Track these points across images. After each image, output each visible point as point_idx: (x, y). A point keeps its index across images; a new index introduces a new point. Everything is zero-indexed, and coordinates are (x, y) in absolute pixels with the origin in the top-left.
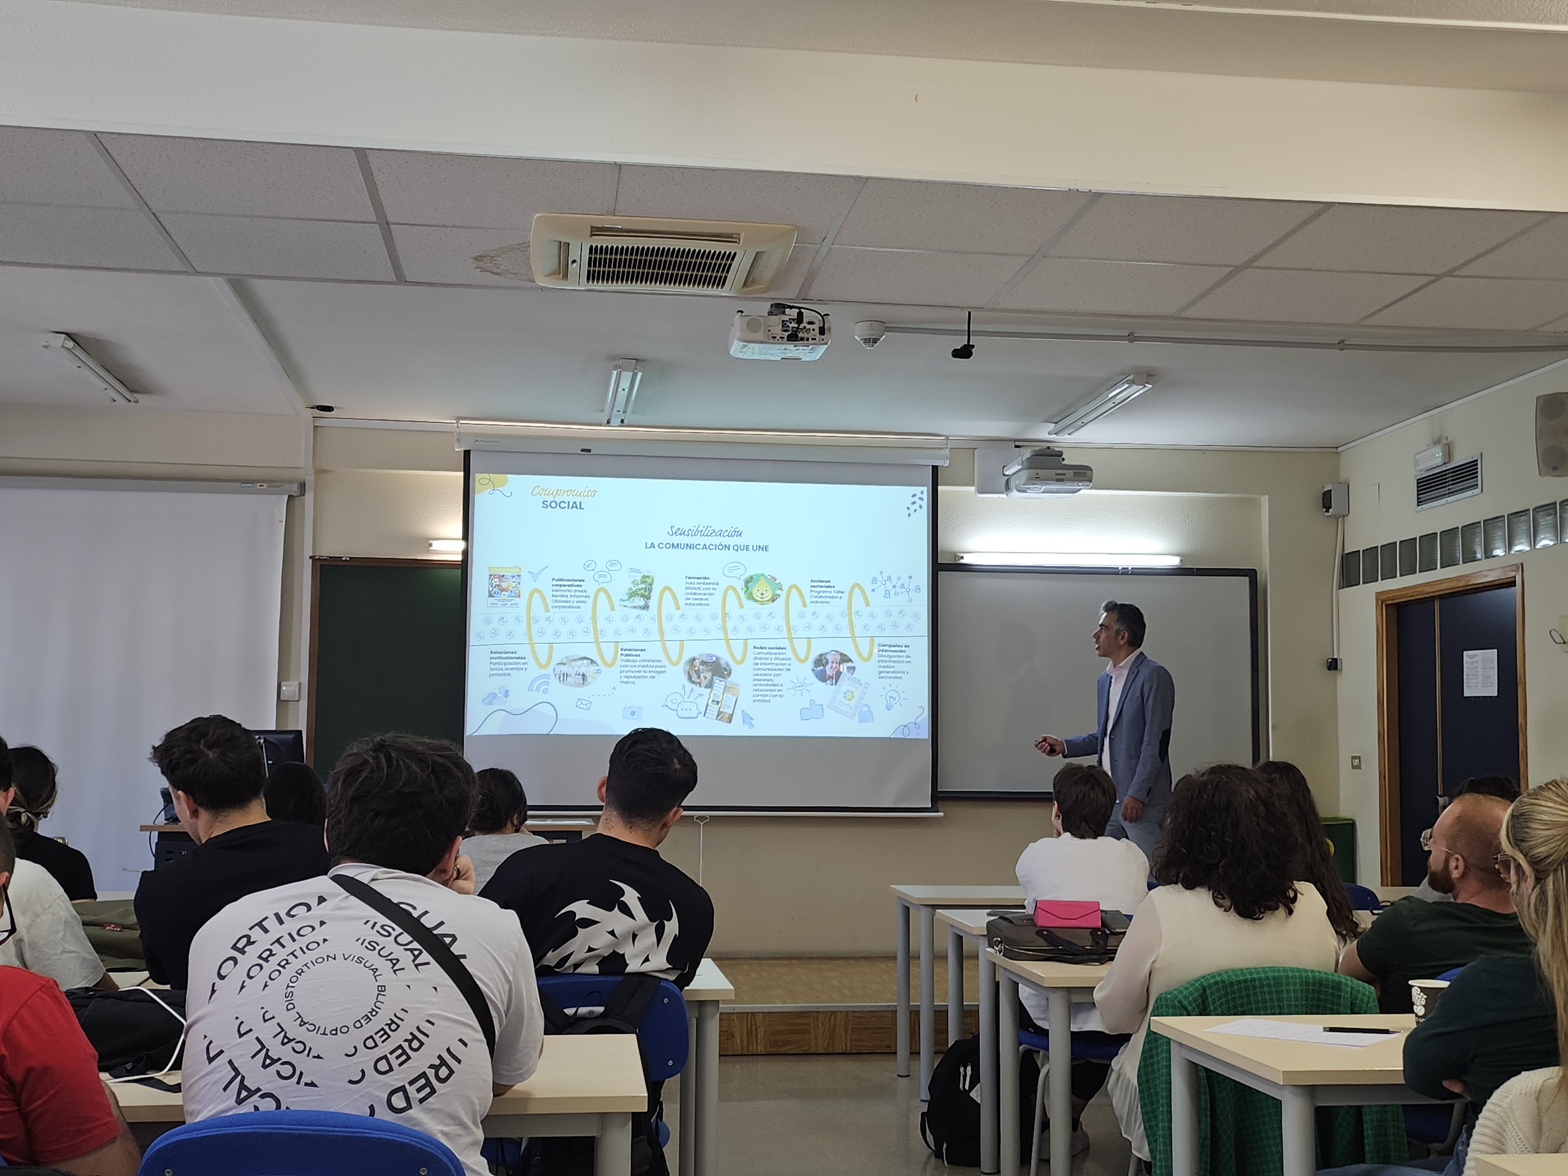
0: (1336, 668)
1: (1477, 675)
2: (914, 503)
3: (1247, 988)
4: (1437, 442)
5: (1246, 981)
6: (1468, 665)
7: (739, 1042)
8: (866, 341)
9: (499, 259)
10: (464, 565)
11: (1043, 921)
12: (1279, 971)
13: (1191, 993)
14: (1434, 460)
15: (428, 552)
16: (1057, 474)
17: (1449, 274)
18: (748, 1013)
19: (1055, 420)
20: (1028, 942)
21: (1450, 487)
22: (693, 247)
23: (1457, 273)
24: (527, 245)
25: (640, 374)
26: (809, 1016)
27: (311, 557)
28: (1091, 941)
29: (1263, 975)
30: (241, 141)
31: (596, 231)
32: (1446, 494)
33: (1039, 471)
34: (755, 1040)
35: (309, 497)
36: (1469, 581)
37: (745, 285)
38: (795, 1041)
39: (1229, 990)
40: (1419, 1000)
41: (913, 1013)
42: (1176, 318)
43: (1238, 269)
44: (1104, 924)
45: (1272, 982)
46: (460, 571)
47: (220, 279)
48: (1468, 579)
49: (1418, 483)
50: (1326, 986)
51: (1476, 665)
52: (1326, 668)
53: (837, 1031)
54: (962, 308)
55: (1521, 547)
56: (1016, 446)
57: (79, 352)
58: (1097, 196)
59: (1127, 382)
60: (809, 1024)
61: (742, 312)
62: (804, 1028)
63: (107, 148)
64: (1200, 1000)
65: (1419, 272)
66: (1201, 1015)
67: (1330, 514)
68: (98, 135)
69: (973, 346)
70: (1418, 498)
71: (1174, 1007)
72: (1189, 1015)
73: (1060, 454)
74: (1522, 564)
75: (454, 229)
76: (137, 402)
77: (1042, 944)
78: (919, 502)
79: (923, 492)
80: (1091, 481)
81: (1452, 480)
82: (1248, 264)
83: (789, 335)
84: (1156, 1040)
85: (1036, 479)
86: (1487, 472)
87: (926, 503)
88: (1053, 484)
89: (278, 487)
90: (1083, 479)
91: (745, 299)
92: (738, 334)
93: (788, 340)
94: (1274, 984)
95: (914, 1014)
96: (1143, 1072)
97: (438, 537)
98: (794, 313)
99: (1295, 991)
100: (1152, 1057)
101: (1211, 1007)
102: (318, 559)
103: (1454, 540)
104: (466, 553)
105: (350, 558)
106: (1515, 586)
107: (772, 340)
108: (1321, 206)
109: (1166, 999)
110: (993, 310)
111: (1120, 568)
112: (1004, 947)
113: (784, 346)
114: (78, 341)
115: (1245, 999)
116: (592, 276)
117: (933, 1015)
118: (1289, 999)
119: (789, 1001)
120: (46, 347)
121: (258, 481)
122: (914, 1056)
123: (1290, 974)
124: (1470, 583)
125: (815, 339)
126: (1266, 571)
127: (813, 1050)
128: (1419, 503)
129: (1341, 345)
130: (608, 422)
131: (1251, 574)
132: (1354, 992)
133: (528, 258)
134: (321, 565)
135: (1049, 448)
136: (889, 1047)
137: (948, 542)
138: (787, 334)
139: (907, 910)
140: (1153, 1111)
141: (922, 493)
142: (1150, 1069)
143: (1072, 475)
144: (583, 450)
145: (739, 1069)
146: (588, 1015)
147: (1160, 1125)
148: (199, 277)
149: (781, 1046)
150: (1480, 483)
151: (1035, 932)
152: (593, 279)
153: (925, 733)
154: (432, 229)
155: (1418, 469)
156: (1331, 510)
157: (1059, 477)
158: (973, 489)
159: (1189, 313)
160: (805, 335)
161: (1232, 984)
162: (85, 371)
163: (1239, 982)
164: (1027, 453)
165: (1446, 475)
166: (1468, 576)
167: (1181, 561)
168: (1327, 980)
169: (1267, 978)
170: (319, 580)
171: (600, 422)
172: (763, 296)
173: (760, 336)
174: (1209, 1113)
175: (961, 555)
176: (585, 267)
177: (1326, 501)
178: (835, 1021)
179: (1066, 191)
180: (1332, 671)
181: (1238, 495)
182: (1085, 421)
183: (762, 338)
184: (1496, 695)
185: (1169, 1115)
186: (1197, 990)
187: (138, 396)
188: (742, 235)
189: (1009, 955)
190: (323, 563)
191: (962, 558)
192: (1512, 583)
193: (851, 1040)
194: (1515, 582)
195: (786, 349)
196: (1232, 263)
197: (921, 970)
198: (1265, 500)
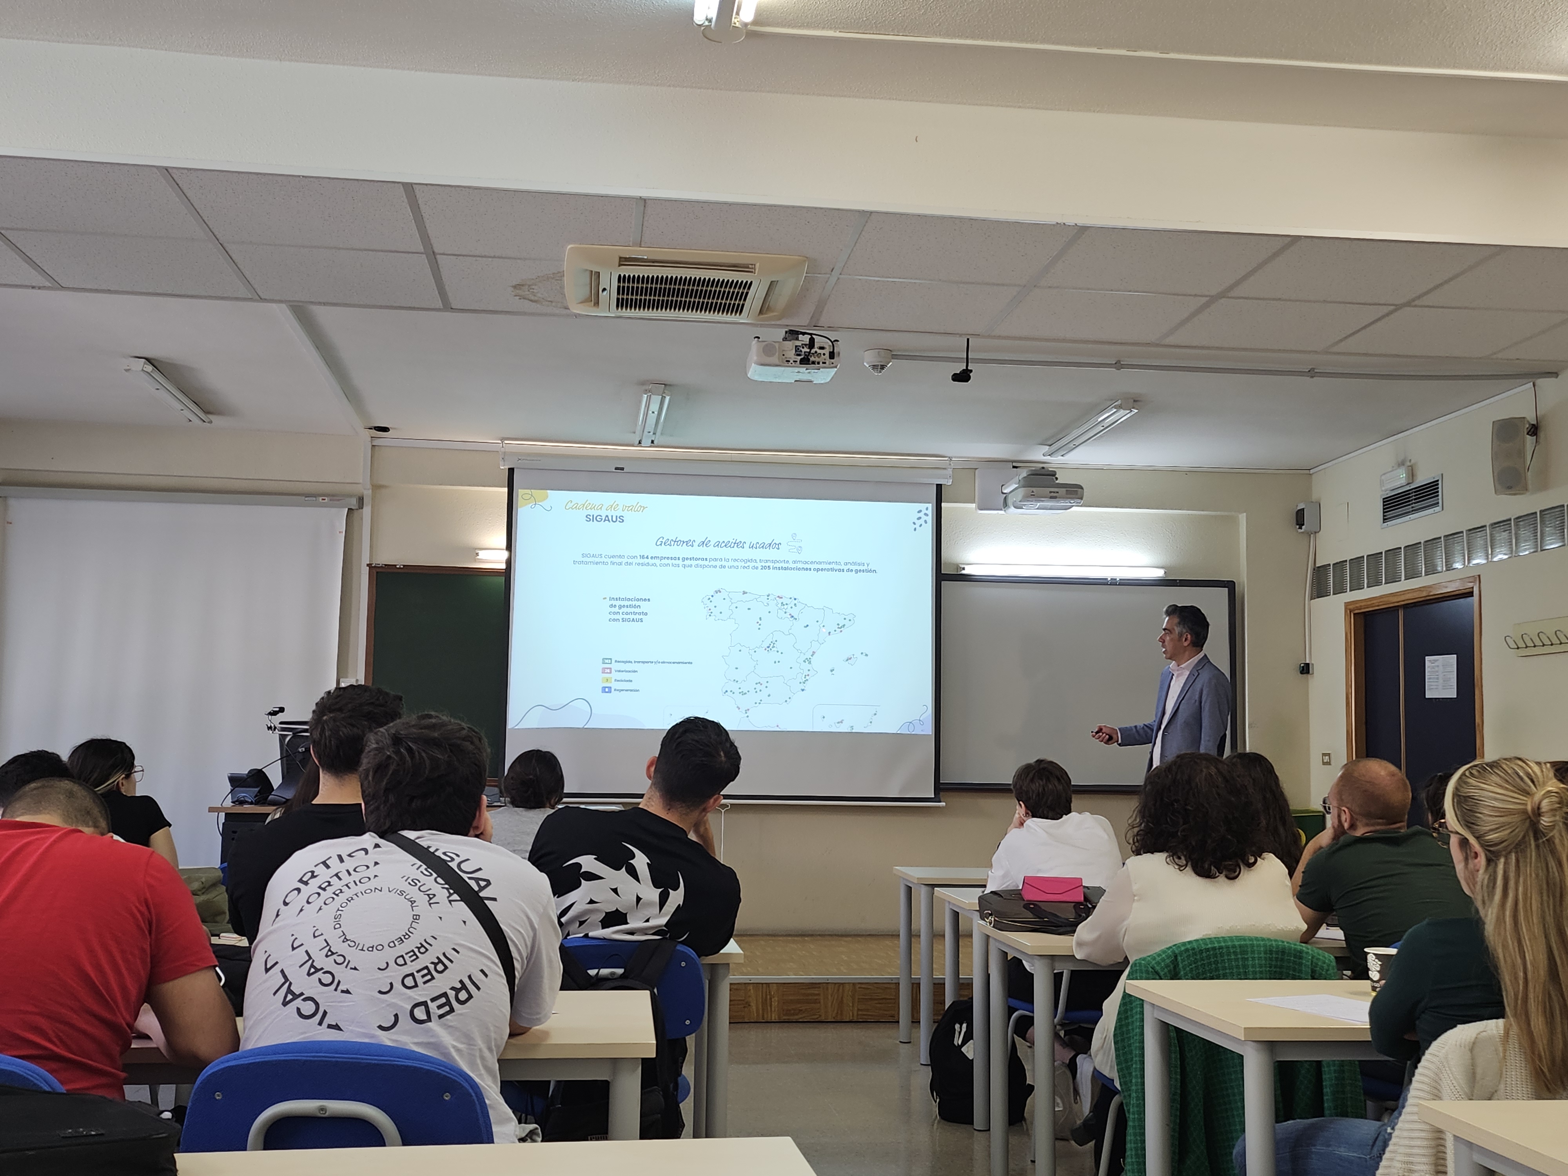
0: (1308, 672)
1: (1438, 679)
2: (919, 518)
3: (1215, 956)
4: (1401, 464)
5: (1214, 949)
6: (1429, 669)
7: (755, 1010)
8: (874, 367)
9: (535, 287)
10: (507, 573)
11: (1029, 896)
12: (1245, 940)
13: (1163, 960)
14: (1399, 480)
15: (475, 561)
16: (1051, 492)
17: (1408, 304)
18: (762, 984)
19: (1050, 443)
20: (1015, 914)
21: (1414, 505)
22: (712, 276)
23: (1416, 303)
24: (561, 274)
25: (668, 398)
26: (820, 987)
27: (368, 565)
28: (1074, 914)
29: (1230, 943)
30: (299, 176)
31: (624, 261)
32: (1409, 512)
33: (1034, 489)
34: (769, 1008)
35: (367, 511)
36: (1431, 592)
37: (761, 312)
38: (806, 1009)
39: (1198, 957)
40: (1374, 967)
41: (915, 985)
42: (1157, 345)
43: (1213, 299)
44: (1086, 899)
45: (1238, 951)
46: (503, 578)
47: (284, 306)
48: (1429, 589)
49: (1384, 502)
50: (1289, 954)
51: (1437, 669)
52: (1299, 673)
53: (845, 1002)
54: (961, 335)
55: (1479, 560)
56: (1014, 467)
57: (157, 375)
58: (1083, 230)
59: (1115, 407)
60: (819, 995)
61: (759, 338)
62: (815, 998)
63: (178, 182)
64: (1172, 966)
65: (1380, 302)
66: (1172, 979)
67: (1302, 530)
68: (169, 170)
69: (971, 371)
70: (1384, 516)
71: (1147, 972)
72: (1161, 979)
73: (1053, 474)
74: (1479, 576)
75: (494, 259)
76: (211, 422)
77: (1029, 916)
78: (924, 518)
79: (929, 508)
80: (1082, 499)
81: (1415, 499)
82: (1222, 295)
83: (801, 359)
84: (1131, 1002)
85: (1032, 497)
86: (1446, 491)
87: (930, 519)
88: (1048, 501)
89: (339, 500)
90: (1074, 496)
91: (762, 326)
92: (755, 358)
93: (800, 364)
94: (1240, 952)
95: (915, 987)
96: (1118, 1032)
97: (486, 547)
98: (806, 339)
99: (1260, 958)
100: (1127, 1018)
101: (1182, 973)
102: (375, 567)
103: (1416, 554)
104: (509, 562)
105: (404, 566)
106: (1473, 596)
107: (786, 364)
108: (1289, 239)
109: (1140, 964)
110: (989, 337)
111: (1109, 579)
112: (995, 920)
113: (797, 370)
114: (156, 364)
115: (1214, 966)
116: (620, 304)
117: (932, 988)
118: (1253, 966)
119: (801, 973)
120: (127, 370)
121: (320, 495)
122: (915, 1025)
123: (1255, 942)
124: (1432, 594)
125: (824, 363)
126: (1244, 582)
127: (823, 1018)
128: (1385, 520)
129: (1312, 373)
130: (640, 443)
131: (1230, 586)
132: (1315, 960)
133: (562, 287)
134: (377, 573)
135: (1043, 468)
136: (893, 1016)
137: (953, 554)
138: (799, 358)
139: (909, 889)
140: (1128, 1068)
141: (927, 509)
142: (1124, 1029)
143: (1065, 492)
144: (616, 469)
145: (753, 1036)
146: (610, 977)
147: (1134, 1081)
148: (265, 304)
149: (793, 1015)
150: (1440, 501)
151: (1022, 905)
152: (622, 307)
153: (929, 729)
154: (474, 259)
155: (1383, 489)
156: (1303, 527)
157: (1052, 494)
158: (974, 505)
159: (1170, 340)
160: (817, 359)
161: (1201, 951)
162: (163, 394)
163: (1207, 950)
164: (1024, 473)
165: (1409, 494)
166: (1429, 587)
167: (1165, 572)
168: (1290, 949)
169: (1234, 946)
170: (375, 586)
171: (631, 443)
172: (778, 323)
173: (775, 359)
174: (1179, 1070)
175: (963, 566)
176: (614, 295)
177: (1300, 518)
178: (843, 990)
179: (1054, 225)
180: (1305, 675)
181: (1218, 513)
182: (1077, 443)
183: (777, 362)
184: (1455, 697)
185: (1142, 1073)
186: (1168, 957)
187: (211, 417)
188: (757, 265)
189: (998, 926)
190: (378, 570)
191: (964, 569)
192: (1470, 594)
193: (858, 1010)
194: (1472, 592)
195: (799, 372)
196: (1207, 293)
197: (922, 944)
198: (1243, 518)
